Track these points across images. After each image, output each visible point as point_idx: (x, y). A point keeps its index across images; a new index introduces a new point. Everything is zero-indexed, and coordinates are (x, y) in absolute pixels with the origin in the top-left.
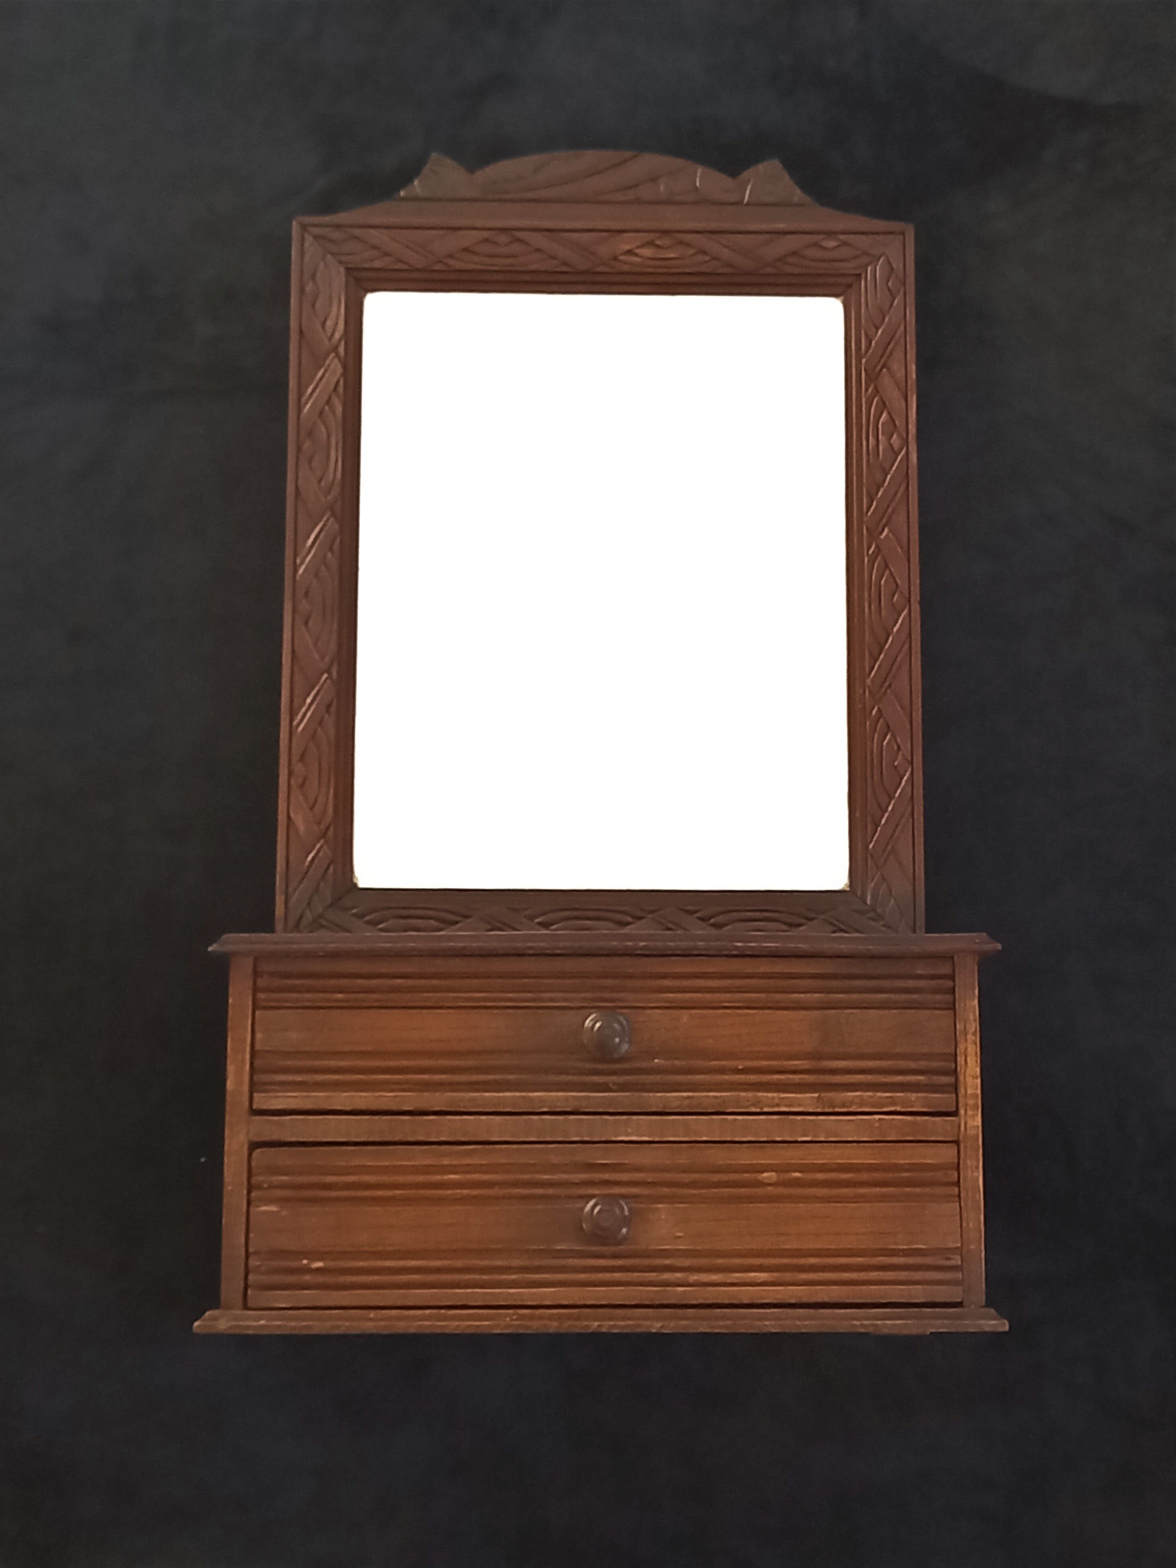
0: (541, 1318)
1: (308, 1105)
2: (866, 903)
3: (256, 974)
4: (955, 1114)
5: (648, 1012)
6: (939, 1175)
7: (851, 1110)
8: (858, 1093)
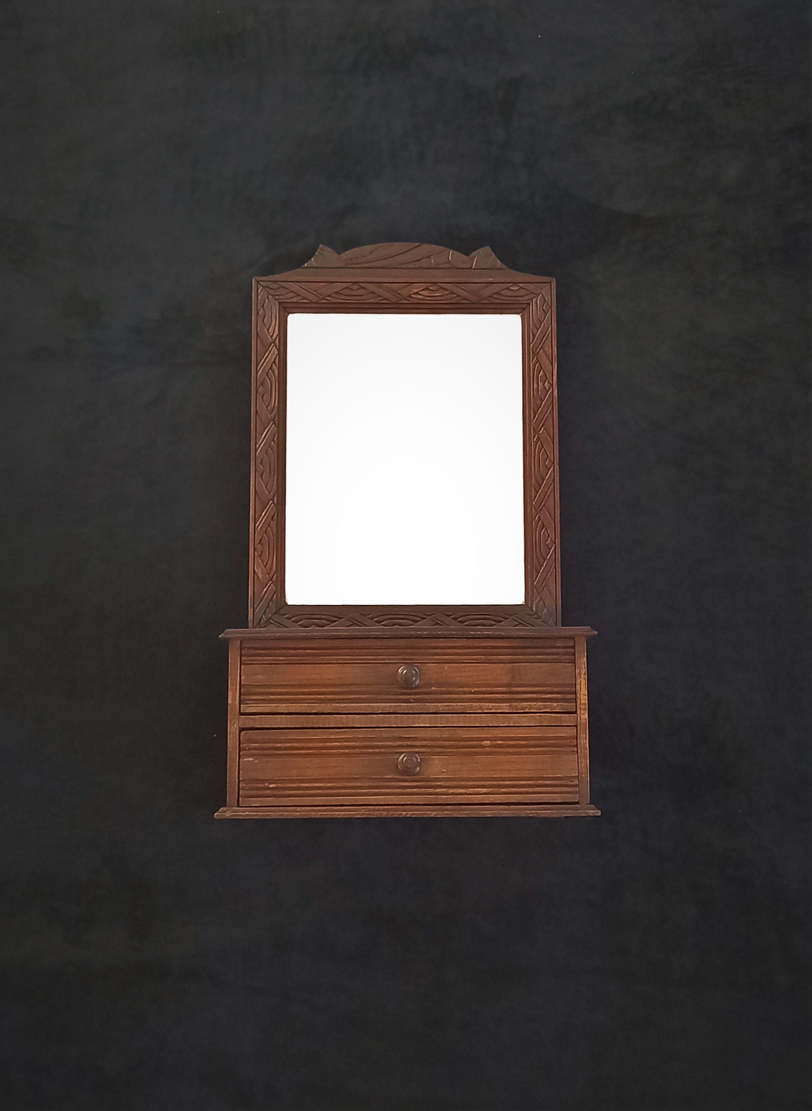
0: (379, 810)
1: (267, 710)
2: (533, 610)
3: (241, 648)
4: (575, 712)
5: (428, 665)
6: (567, 741)
7: (526, 711)
8: (529, 703)
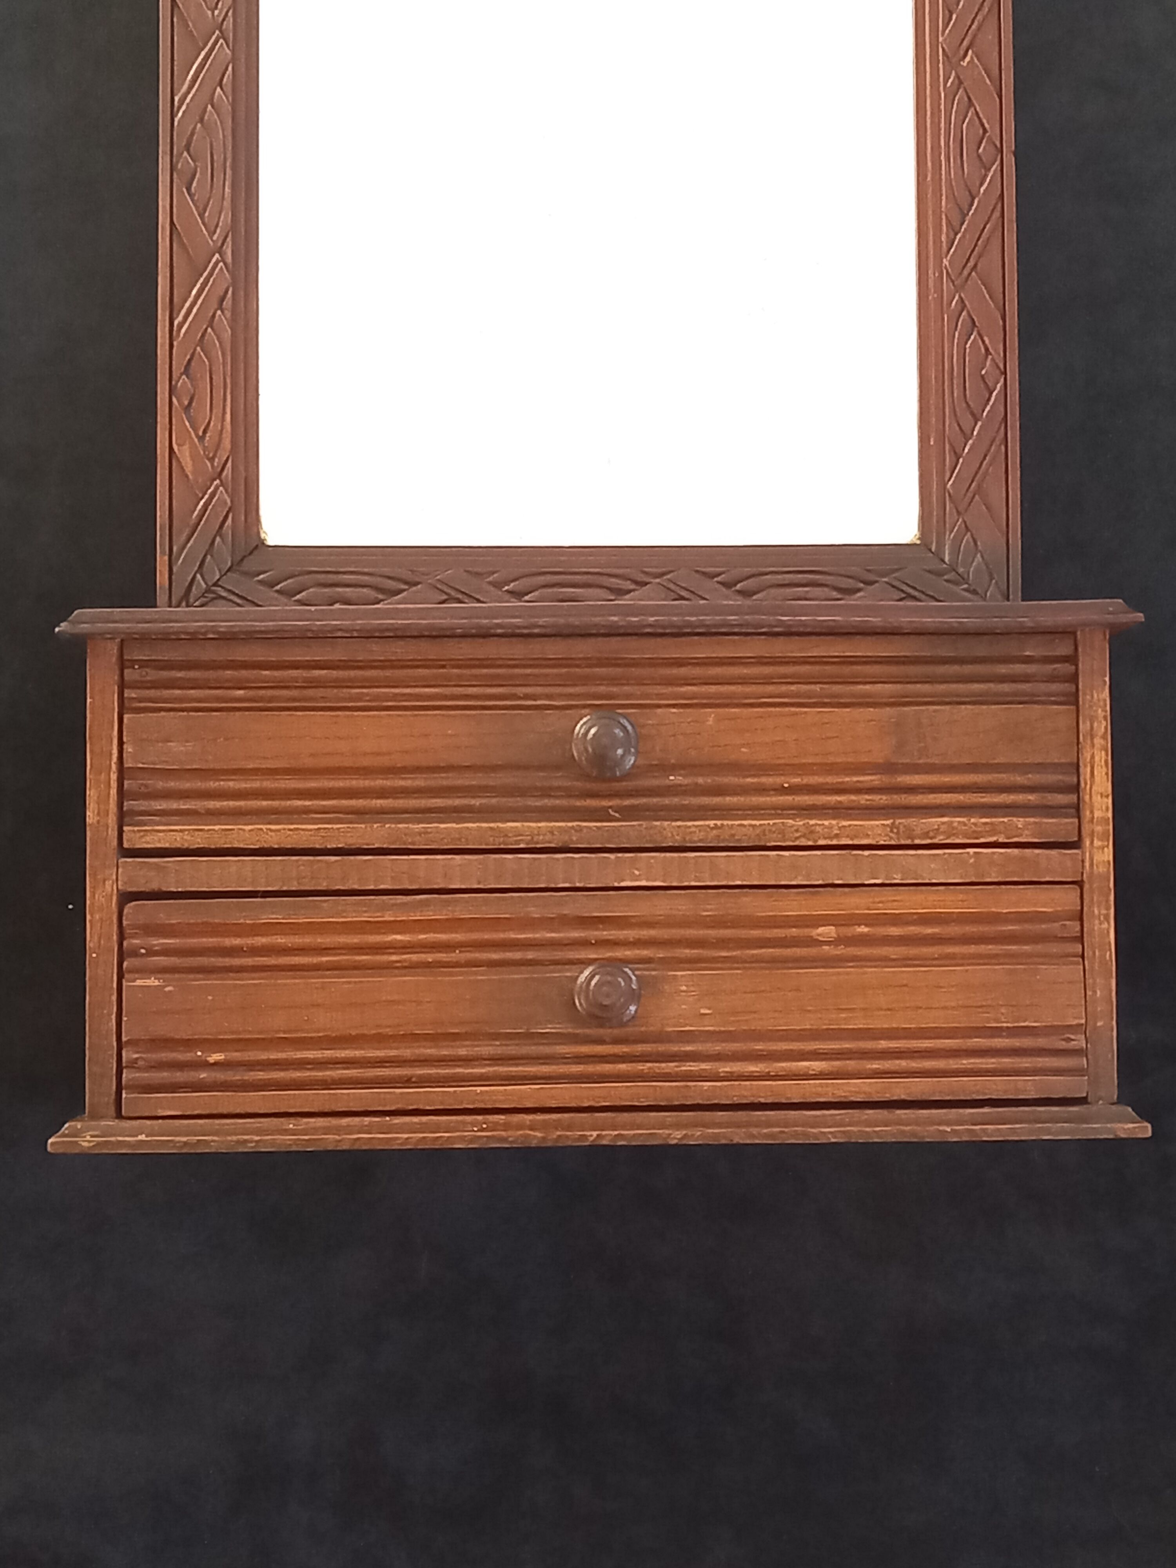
0: (520, 1127)
1: (199, 841)
2: (943, 561)
3: (122, 665)
4: (1076, 845)
5: (659, 711)
6: (1055, 927)
7: (936, 841)
8: (945, 819)
